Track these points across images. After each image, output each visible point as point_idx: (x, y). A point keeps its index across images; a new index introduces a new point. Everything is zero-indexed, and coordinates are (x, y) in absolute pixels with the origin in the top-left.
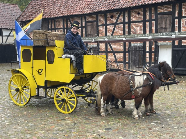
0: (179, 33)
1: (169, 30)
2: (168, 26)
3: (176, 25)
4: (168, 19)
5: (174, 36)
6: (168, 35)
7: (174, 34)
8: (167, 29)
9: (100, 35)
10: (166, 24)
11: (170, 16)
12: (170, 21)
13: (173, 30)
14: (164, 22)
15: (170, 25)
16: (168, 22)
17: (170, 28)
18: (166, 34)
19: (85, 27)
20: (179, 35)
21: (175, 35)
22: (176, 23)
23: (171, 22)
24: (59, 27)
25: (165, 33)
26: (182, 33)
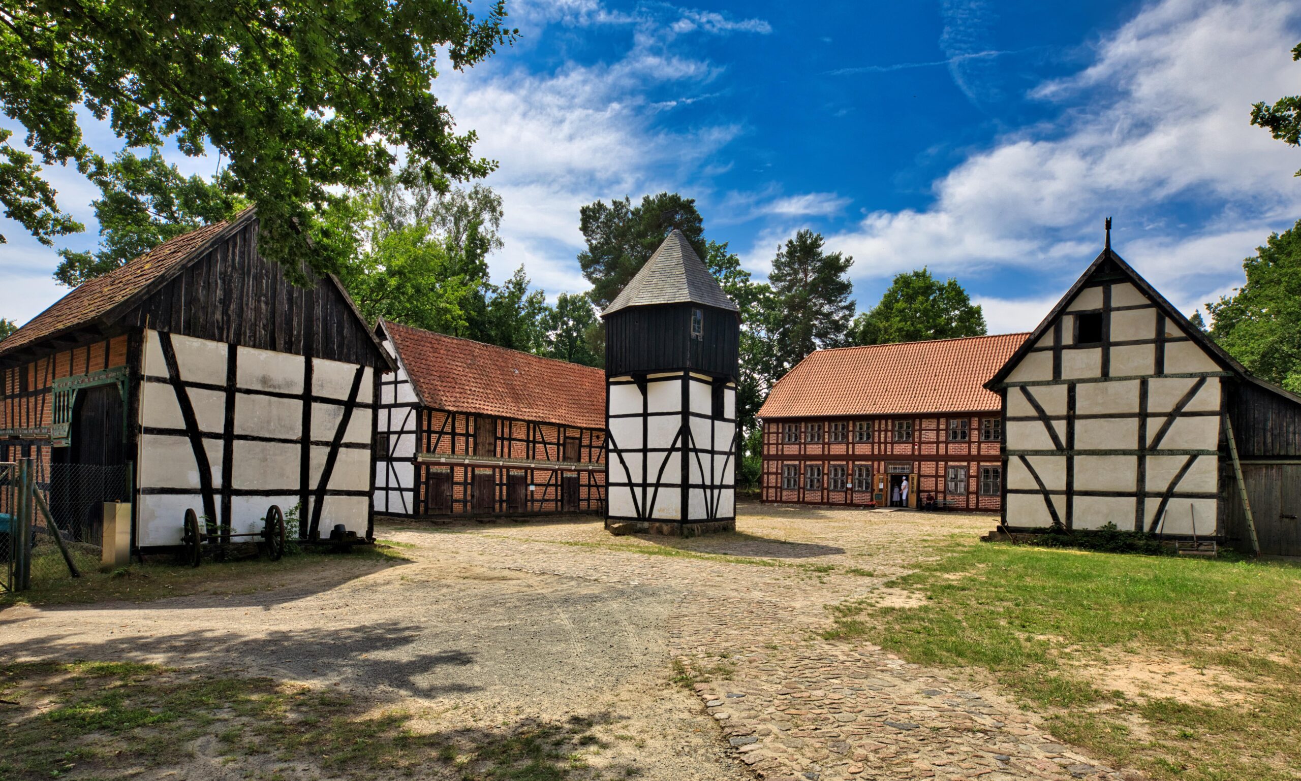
9: (582, 460)
19: (564, 445)
24: (519, 437)
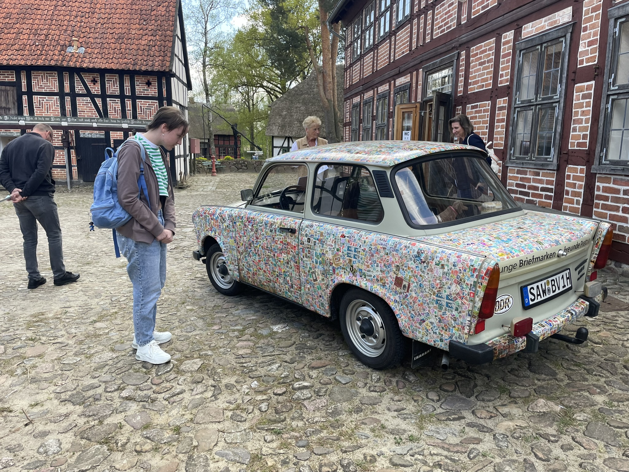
0: (32, 119)
1: (13, 111)
2: (11, 105)
3: (25, 104)
4: (10, 93)
5: (24, 122)
6: (12, 120)
7: (22, 118)
8: (9, 109)
10: (7, 102)
11: (12, 88)
12: (13, 98)
13: (20, 113)
14: (3, 97)
15: (14, 104)
16: (10, 98)
17: (14, 108)
18: (10, 117)
20: (31, 121)
21: (25, 120)
22: (24, 101)
23: (16, 98)
25: (6, 117)
26: (36, 119)
